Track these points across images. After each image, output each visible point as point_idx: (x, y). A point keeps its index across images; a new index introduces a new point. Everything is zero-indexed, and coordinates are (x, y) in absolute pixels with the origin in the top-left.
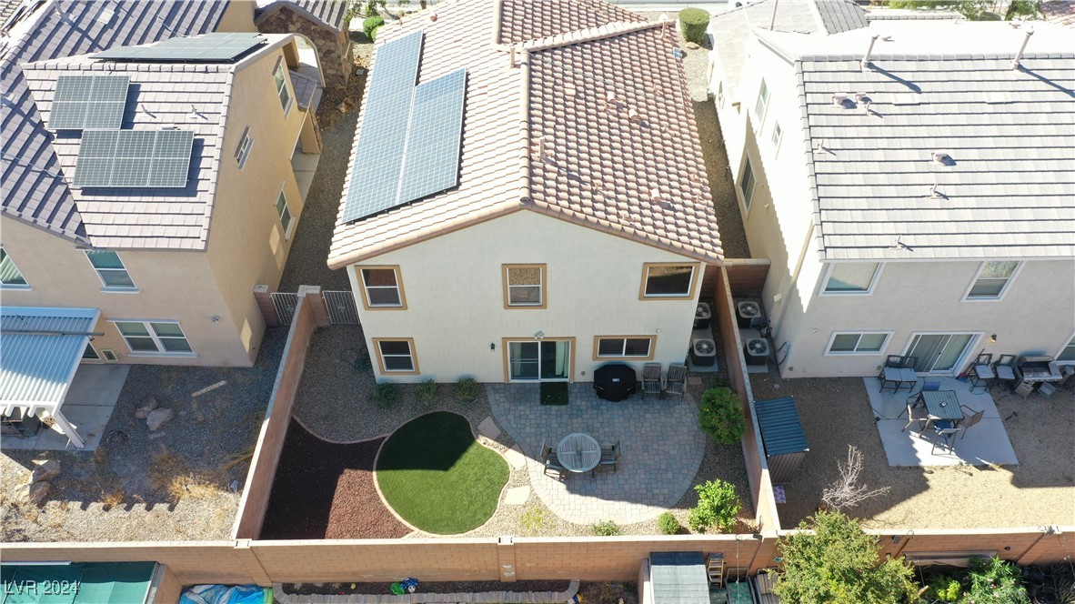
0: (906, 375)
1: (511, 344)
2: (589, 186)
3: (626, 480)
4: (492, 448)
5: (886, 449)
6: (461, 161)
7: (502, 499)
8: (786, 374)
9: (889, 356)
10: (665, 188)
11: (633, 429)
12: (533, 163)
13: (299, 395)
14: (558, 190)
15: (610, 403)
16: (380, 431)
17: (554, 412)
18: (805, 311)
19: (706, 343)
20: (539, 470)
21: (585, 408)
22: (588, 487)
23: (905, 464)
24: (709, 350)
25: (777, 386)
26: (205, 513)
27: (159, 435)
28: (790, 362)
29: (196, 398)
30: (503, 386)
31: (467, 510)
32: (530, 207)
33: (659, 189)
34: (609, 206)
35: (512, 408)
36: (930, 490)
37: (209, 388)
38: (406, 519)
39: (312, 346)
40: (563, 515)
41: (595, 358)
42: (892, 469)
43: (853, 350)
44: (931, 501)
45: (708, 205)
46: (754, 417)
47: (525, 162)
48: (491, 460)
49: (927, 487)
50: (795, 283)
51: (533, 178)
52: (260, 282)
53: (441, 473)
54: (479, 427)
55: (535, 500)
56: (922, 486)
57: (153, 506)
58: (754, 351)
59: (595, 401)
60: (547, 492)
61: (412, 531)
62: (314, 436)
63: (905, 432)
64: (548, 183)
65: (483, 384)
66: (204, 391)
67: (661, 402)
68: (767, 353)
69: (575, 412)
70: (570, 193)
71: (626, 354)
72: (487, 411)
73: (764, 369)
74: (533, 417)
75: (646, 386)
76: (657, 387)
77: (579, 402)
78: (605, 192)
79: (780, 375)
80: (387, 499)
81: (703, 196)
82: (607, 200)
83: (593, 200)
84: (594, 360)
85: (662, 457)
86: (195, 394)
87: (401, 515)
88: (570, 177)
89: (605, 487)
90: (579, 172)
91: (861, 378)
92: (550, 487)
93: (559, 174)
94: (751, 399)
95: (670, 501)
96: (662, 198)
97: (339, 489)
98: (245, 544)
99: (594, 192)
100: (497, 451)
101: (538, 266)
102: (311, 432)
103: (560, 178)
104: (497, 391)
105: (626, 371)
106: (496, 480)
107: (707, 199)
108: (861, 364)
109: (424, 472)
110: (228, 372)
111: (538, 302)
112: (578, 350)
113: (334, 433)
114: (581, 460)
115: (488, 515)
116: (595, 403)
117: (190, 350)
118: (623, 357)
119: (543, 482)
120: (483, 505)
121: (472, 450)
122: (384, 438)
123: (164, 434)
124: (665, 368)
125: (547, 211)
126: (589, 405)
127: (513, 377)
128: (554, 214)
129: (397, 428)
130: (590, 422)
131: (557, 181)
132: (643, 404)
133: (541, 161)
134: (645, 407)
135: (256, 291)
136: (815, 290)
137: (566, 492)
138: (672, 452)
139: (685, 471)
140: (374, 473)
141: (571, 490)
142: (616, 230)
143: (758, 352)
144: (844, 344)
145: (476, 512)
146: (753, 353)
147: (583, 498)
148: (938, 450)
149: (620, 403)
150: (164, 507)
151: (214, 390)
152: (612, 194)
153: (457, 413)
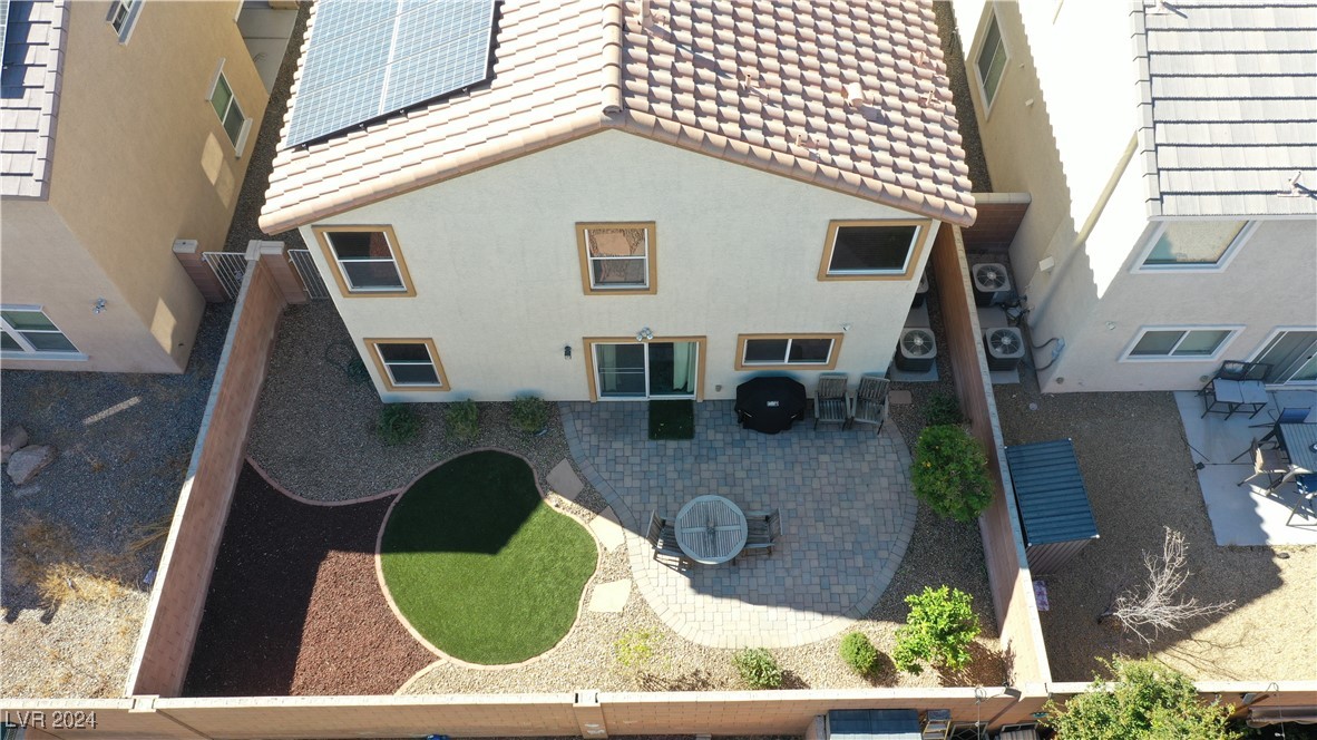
0: (1252, 392)
1: (597, 346)
2: (734, 81)
3: (787, 570)
4: (569, 514)
5: (1211, 517)
6: (496, 30)
7: (586, 602)
8: (1050, 387)
9: (1226, 362)
10: (871, 80)
11: (798, 480)
12: (630, 37)
13: (257, 422)
14: (675, 88)
15: (762, 437)
16: (387, 484)
17: (670, 452)
18: (1100, 294)
19: (921, 335)
20: (645, 553)
21: (721, 444)
22: (726, 582)
23: (1243, 541)
24: (926, 348)
25: (1033, 406)
26: (102, 628)
27: (29, 491)
28: (1060, 370)
29: (89, 426)
30: (587, 407)
31: (528, 622)
32: (622, 125)
33: (861, 82)
34: (770, 118)
35: (602, 445)
36: (1283, 588)
37: (112, 411)
38: (426, 636)
39: (279, 337)
40: (685, 630)
41: (738, 366)
42: (1220, 550)
43: (1167, 353)
44: (1286, 606)
45: (946, 112)
46: (1005, 475)
47: (613, 34)
48: (569, 535)
49: (1279, 583)
50: (1082, 245)
51: (629, 66)
52: (184, 236)
53: (487, 558)
54: (549, 478)
55: (639, 605)
56: (1269, 580)
57: (18, 613)
58: (998, 350)
59: (738, 433)
60: (659, 590)
61: (438, 658)
62: (280, 493)
63: (1244, 487)
64: (657, 75)
65: (555, 403)
66: (103, 414)
67: (845, 434)
68: (1020, 353)
69: (704, 452)
70: (698, 95)
71: (791, 359)
72: (561, 450)
73: (1012, 378)
74: (637, 460)
75: (822, 411)
76: (840, 411)
77: (711, 434)
78: (764, 92)
79: (1038, 387)
80: (397, 602)
81: (937, 94)
82: (768, 108)
83: (742, 108)
84: (736, 369)
85: (846, 529)
86: (89, 421)
87: (420, 632)
88: (698, 62)
89: (753, 582)
90: (716, 53)
91: (1171, 393)
92: (663, 582)
93: (678, 57)
94: (999, 441)
95: (860, 606)
96: (866, 101)
97: (320, 585)
98: (148, 704)
99: (743, 92)
100: (577, 519)
101: (640, 227)
102: (275, 485)
103: (679, 65)
104: (578, 416)
105: (789, 387)
106: (576, 570)
107: (944, 99)
108: (1178, 372)
109: (459, 556)
110: (141, 382)
111: (642, 282)
112: (710, 355)
113: (313, 488)
114: (714, 542)
115: (562, 631)
116: (737, 437)
117: (74, 349)
118: (785, 365)
119: (653, 573)
120: (554, 614)
121: (537, 518)
122: (394, 497)
123: (37, 489)
124: (854, 379)
125: (655, 132)
126: (729, 439)
127: (604, 392)
128: (668, 138)
129: (416, 479)
130: (730, 469)
131: (674, 72)
132: (817, 437)
133: (643, 33)
134: (820, 442)
135: (177, 250)
136: (1125, 264)
137: (690, 591)
138: (865, 521)
139: (883, 554)
140: (378, 558)
141: (699, 587)
142: (784, 165)
143: (1004, 352)
144: (1154, 344)
145: (541, 626)
146: (998, 353)
147: (717, 601)
148: (1298, 519)
149: (778, 436)
150: (36, 614)
151: (121, 414)
152: (776, 94)
153: (514, 453)
